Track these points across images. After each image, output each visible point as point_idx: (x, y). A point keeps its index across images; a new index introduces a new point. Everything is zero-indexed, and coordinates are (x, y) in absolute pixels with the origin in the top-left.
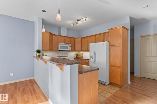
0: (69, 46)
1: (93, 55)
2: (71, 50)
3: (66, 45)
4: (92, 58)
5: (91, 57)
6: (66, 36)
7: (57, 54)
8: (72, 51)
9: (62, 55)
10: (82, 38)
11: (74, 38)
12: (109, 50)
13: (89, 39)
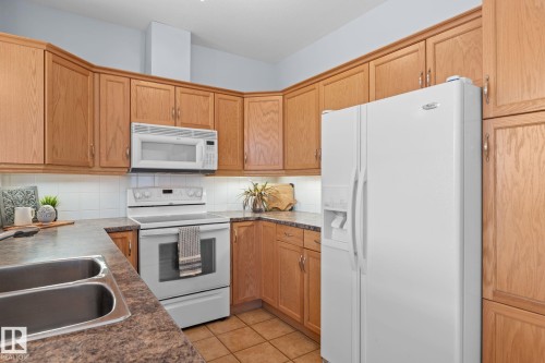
0: (201, 144)
1: (343, 200)
2: (215, 168)
3: (181, 133)
4: (336, 224)
5: (332, 214)
6: (188, 80)
7: (130, 192)
8: (223, 170)
9: (168, 199)
10: (284, 92)
11: (241, 95)
12: (485, 155)
13: (326, 90)
